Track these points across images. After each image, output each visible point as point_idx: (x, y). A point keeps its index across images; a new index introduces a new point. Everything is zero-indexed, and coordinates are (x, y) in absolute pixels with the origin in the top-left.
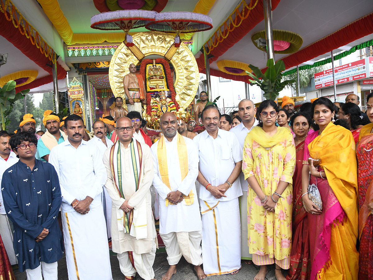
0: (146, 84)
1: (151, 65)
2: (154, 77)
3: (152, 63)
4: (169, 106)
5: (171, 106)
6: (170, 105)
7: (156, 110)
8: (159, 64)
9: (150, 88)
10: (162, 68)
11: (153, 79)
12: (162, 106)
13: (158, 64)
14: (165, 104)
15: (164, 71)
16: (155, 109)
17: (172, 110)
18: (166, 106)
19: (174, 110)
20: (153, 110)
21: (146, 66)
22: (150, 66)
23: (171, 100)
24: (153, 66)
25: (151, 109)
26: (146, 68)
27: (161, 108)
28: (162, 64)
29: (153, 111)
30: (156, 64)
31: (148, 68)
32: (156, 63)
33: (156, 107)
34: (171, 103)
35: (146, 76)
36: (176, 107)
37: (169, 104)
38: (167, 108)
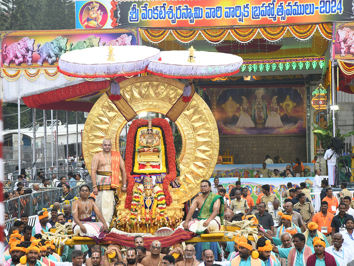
0: (134, 159)
1: (145, 129)
2: (146, 149)
3: (147, 125)
4: (156, 198)
5: (159, 198)
6: (158, 196)
7: (137, 203)
8: (156, 126)
9: (139, 164)
10: (161, 135)
11: (144, 151)
12: (145, 198)
13: (155, 128)
14: (151, 195)
15: (163, 139)
16: (136, 201)
17: (159, 204)
18: (152, 199)
19: (162, 204)
20: (132, 203)
21: (137, 131)
22: (143, 130)
23: (160, 189)
24: (148, 130)
25: (131, 201)
26: (136, 133)
27: (145, 201)
28: (161, 128)
29: (133, 205)
30: (153, 128)
31: (139, 133)
32: (153, 125)
33: (137, 200)
34: (159, 194)
35: (135, 146)
36: (166, 199)
37: (156, 196)
38: (152, 201)
